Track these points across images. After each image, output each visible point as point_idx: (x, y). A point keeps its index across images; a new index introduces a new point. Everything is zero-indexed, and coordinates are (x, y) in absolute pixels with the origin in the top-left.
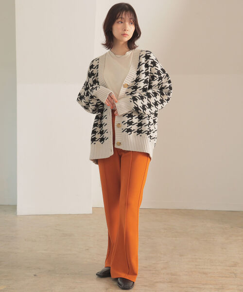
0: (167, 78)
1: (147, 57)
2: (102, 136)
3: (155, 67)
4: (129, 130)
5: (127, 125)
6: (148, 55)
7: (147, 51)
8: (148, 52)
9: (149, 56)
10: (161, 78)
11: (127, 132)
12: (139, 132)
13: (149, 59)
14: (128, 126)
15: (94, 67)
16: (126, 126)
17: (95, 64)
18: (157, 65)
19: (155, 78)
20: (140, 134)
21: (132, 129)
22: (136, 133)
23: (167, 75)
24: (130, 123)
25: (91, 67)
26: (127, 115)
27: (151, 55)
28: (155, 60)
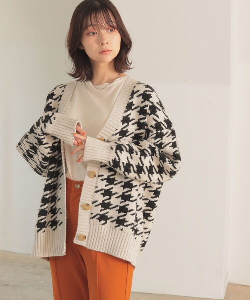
0: (171, 137)
1: (146, 97)
2: (54, 218)
3: (153, 116)
4: (103, 218)
5: (100, 208)
6: (148, 93)
7: (147, 87)
8: (149, 89)
9: (150, 96)
10: (160, 136)
11: (100, 220)
12: (120, 222)
13: (149, 100)
14: (102, 211)
15: (54, 98)
16: (98, 210)
17: (58, 93)
18: (158, 113)
19: (151, 134)
20: (122, 227)
21: (109, 216)
22: (115, 224)
23: (173, 133)
24: (106, 206)
25: (51, 96)
26: (103, 192)
27: (153, 95)
28: (156, 105)
